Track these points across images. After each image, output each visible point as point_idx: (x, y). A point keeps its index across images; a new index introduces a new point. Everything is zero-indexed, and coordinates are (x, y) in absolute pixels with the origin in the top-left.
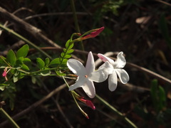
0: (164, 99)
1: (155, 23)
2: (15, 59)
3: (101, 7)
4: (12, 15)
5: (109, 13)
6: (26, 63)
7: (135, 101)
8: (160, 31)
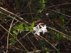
0: (54, 34)
1: (51, 15)
2: (20, 27)
3: (37, 12)
4: (16, 15)
5: (39, 13)
6: (22, 28)
7: (47, 35)
8: (52, 17)
